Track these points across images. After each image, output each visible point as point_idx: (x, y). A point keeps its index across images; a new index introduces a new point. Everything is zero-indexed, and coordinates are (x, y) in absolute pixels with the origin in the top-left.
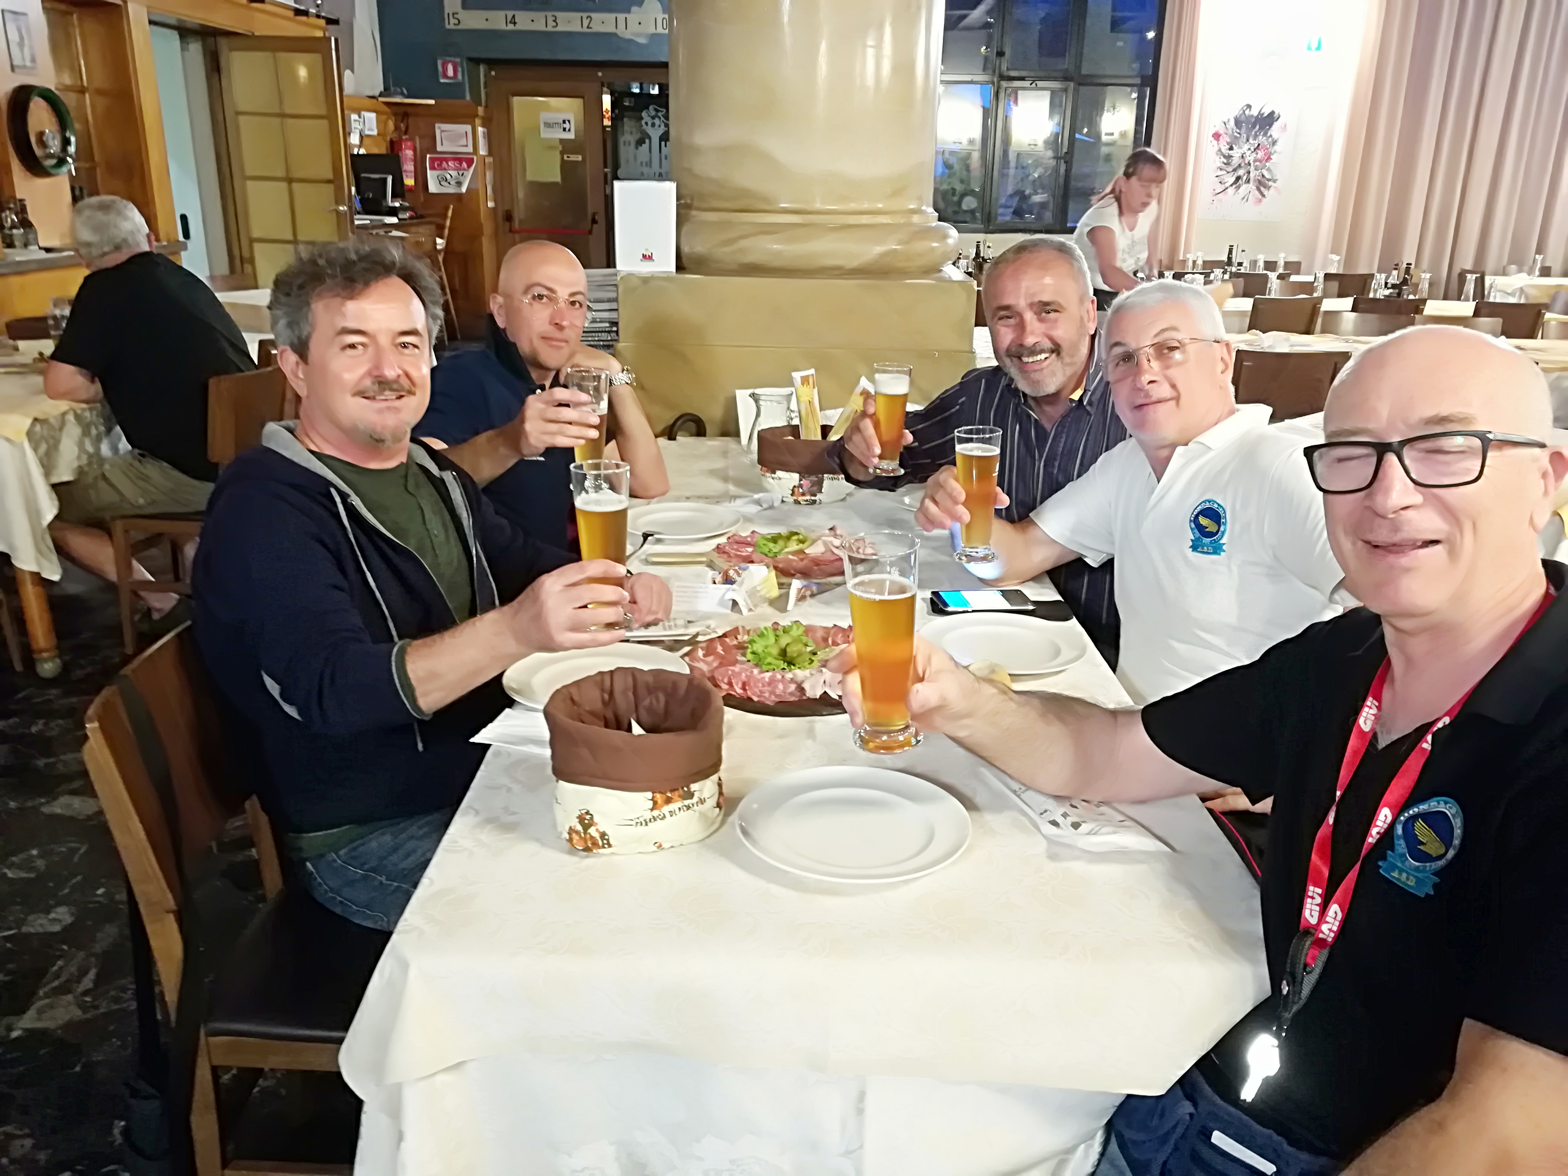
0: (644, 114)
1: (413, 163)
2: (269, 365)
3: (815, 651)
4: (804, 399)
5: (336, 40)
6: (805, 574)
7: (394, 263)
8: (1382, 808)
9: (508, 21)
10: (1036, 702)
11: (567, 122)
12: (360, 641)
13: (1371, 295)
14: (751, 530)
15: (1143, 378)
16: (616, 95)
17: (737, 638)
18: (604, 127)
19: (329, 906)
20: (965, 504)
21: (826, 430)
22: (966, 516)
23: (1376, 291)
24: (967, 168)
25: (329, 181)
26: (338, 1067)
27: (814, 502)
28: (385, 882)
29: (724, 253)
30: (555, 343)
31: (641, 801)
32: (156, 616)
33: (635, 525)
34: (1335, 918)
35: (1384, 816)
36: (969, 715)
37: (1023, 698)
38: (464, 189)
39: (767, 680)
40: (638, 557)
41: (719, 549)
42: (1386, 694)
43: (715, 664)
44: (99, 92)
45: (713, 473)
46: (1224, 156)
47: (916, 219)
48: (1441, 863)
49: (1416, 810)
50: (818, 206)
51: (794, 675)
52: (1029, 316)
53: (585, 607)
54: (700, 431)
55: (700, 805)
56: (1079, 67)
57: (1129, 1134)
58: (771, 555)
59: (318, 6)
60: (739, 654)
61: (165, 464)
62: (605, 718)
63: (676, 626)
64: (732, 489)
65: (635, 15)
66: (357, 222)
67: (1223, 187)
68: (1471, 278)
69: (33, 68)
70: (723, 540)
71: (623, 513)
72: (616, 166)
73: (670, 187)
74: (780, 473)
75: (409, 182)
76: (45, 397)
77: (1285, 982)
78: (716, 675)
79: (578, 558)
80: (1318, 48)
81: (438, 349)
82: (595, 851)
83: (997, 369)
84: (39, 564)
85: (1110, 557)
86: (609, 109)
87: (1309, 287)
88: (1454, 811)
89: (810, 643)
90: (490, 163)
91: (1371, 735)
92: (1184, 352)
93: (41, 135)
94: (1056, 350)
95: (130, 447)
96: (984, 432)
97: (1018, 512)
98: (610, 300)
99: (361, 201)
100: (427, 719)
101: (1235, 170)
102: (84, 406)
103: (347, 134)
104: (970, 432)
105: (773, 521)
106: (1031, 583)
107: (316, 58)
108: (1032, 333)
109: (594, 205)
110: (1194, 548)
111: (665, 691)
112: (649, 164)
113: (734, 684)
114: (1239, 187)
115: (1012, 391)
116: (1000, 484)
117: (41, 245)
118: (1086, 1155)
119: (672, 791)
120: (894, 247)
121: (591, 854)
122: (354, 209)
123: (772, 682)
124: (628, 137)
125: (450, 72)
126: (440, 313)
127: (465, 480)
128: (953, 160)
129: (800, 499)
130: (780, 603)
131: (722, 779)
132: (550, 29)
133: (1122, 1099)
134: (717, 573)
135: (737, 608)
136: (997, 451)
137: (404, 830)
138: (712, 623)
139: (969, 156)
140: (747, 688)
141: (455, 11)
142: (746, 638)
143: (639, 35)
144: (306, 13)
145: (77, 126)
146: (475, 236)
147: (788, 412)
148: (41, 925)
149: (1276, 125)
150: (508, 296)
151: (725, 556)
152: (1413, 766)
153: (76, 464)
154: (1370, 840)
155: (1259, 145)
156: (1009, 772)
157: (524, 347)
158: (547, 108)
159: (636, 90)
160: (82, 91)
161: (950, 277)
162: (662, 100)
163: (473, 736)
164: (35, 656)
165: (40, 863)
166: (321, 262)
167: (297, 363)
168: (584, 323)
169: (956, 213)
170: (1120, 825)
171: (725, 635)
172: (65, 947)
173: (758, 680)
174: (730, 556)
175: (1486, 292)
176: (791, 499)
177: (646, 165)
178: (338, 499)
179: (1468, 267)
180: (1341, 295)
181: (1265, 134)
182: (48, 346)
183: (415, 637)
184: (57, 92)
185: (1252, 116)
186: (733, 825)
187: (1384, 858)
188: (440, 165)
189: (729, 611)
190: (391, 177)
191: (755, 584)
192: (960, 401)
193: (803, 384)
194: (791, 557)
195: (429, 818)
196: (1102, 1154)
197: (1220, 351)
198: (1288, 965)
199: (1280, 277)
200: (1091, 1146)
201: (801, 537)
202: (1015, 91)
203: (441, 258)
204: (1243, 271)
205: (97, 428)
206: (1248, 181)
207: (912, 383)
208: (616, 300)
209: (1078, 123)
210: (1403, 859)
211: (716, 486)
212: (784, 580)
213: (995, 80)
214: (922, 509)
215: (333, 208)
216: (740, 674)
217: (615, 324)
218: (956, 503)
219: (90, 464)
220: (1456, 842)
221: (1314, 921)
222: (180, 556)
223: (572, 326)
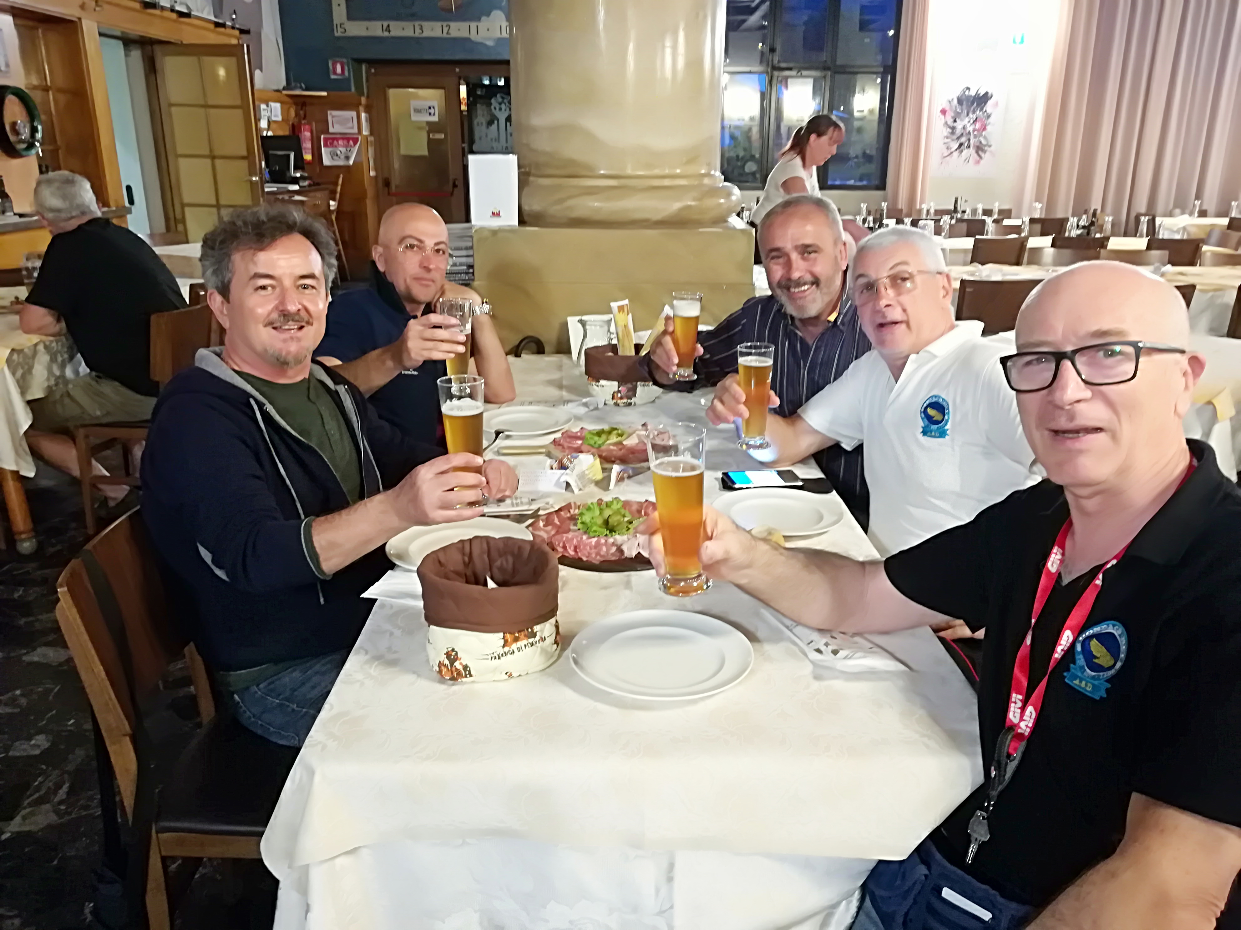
0: (493, 101)
1: (310, 142)
2: (198, 304)
3: (631, 521)
4: (621, 324)
5: (248, 47)
6: (623, 461)
7: (295, 223)
8: (1065, 630)
9: (384, 28)
10: (801, 556)
11: (432, 108)
12: (275, 519)
13: (1067, 235)
14: (580, 427)
15: (881, 303)
16: (471, 86)
17: (569, 512)
18: (461, 112)
19: (252, 728)
20: (745, 403)
21: (638, 347)
22: (746, 413)
23: (1070, 231)
24: (749, 138)
25: (243, 158)
26: (260, 853)
27: (630, 404)
28: (296, 709)
29: (555, 210)
30: (424, 282)
31: (495, 640)
32: (112, 504)
33: (489, 426)
34: (1031, 717)
35: (1067, 637)
36: (748, 566)
37: (790, 553)
38: (351, 162)
39: (593, 543)
40: (491, 450)
41: (554, 441)
42: (1068, 543)
43: (553, 533)
44: (59, 90)
45: (550, 383)
46: (950, 128)
47: (706, 181)
48: (1112, 672)
49: (1091, 632)
50: (629, 171)
51: (615, 539)
52: (795, 256)
53: (452, 490)
54: (540, 350)
55: (541, 643)
56: (834, 60)
57: (879, 892)
58: (597, 446)
59: (233, 19)
60: (572, 524)
61: (117, 383)
62: (466, 575)
63: (522, 503)
64: (565, 394)
65: (484, 23)
66: (266, 190)
67: (949, 152)
68: (1144, 220)
69: (7, 72)
70: (558, 435)
71: (479, 416)
72: (472, 142)
73: (513, 159)
74: (603, 382)
75: (308, 157)
76: (20, 332)
77: (993, 768)
78: (553, 541)
79: (445, 452)
80: (1022, 42)
81: (334, 289)
82: (459, 680)
83: (771, 297)
84: (17, 464)
85: (860, 443)
86: (465, 97)
87: (1017, 229)
88: (1120, 632)
89: (627, 514)
90: (371, 142)
91: (1057, 574)
92: (913, 282)
93: (14, 124)
94: (816, 282)
95: (88, 370)
96: (760, 347)
97: (788, 409)
98: (467, 248)
99: (270, 173)
100: (328, 579)
101: (958, 138)
102: (51, 338)
103: (258, 120)
104: (750, 347)
105: (599, 419)
106: (799, 465)
107: (233, 61)
108: (797, 269)
109: (454, 172)
110: (925, 433)
111: (513, 555)
112: (498, 140)
113: (568, 548)
114: (962, 152)
115: (781, 314)
116: (773, 387)
117: (16, 211)
118: (847, 909)
119: (519, 632)
120: (689, 203)
121: (456, 682)
122: (264, 179)
123: (598, 545)
124: (480, 118)
125: (339, 69)
126: (334, 262)
127: (354, 391)
128: (738, 134)
129: (619, 401)
130: (603, 484)
131: (558, 621)
132: (417, 35)
133: (874, 864)
134: (554, 461)
135: (569, 489)
136: (770, 362)
137: (311, 668)
138: (551, 501)
139: (750, 129)
140: (578, 550)
141: (342, 22)
142: (577, 511)
143: (489, 39)
144: (223, 25)
145: (43, 117)
146: (361, 198)
147: (609, 334)
148: (24, 750)
149: (990, 103)
150: (386, 247)
151: (561, 447)
152: (1089, 598)
153: (46, 385)
154: (1056, 656)
155: (976, 118)
156: (782, 611)
157: (400, 286)
158: (416, 97)
159: (487, 82)
160: (46, 89)
161: (734, 226)
162: (506, 89)
163: (364, 592)
164: (17, 537)
165: (23, 701)
166: (240, 223)
167: (222, 302)
168: (447, 266)
169: (741, 175)
170: (869, 652)
171: (560, 510)
172: (44, 767)
173: (586, 545)
174: (563, 447)
175: (1157, 230)
176: (612, 402)
177: (495, 140)
178: (255, 407)
179: (1143, 210)
180: (1043, 234)
181: (981, 110)
182: (22, 292)
183: (318, 516)
184: (26, 91)
185: (971, 96)
186: (568, 658)
187: (1068, 670)
188: (332, 144)
189: (564, 491)
190: (293, 153)
191: (584, 468)
192: (742, 322)
193: (619, 312)
194: (612, 447)
195: (329, 658)
196: (859, 908)
197: (943, 281)
198: (996, 755)
199: (995, 221)
200: (851, 902)
201: (620, 432)
202: (786, 78)
203: (334, 217)
204: (966, 217)
205: (62, 356)
206: (969, 147)
207: (702, 309)
208: (471, 248)
209: (836, 103)
210: (1083, 670)
211: (553, 392)
212: (607, 466)
213: (769, 70)
214: (712, 408)
215: (246, 179)
216: (572, 539)
217: (471, 266)
218: (738, 402)
219: (57, 384)
220: (1122, 656)
221: (1016, 721)
222: (129, 456)
223: (437, 269)
